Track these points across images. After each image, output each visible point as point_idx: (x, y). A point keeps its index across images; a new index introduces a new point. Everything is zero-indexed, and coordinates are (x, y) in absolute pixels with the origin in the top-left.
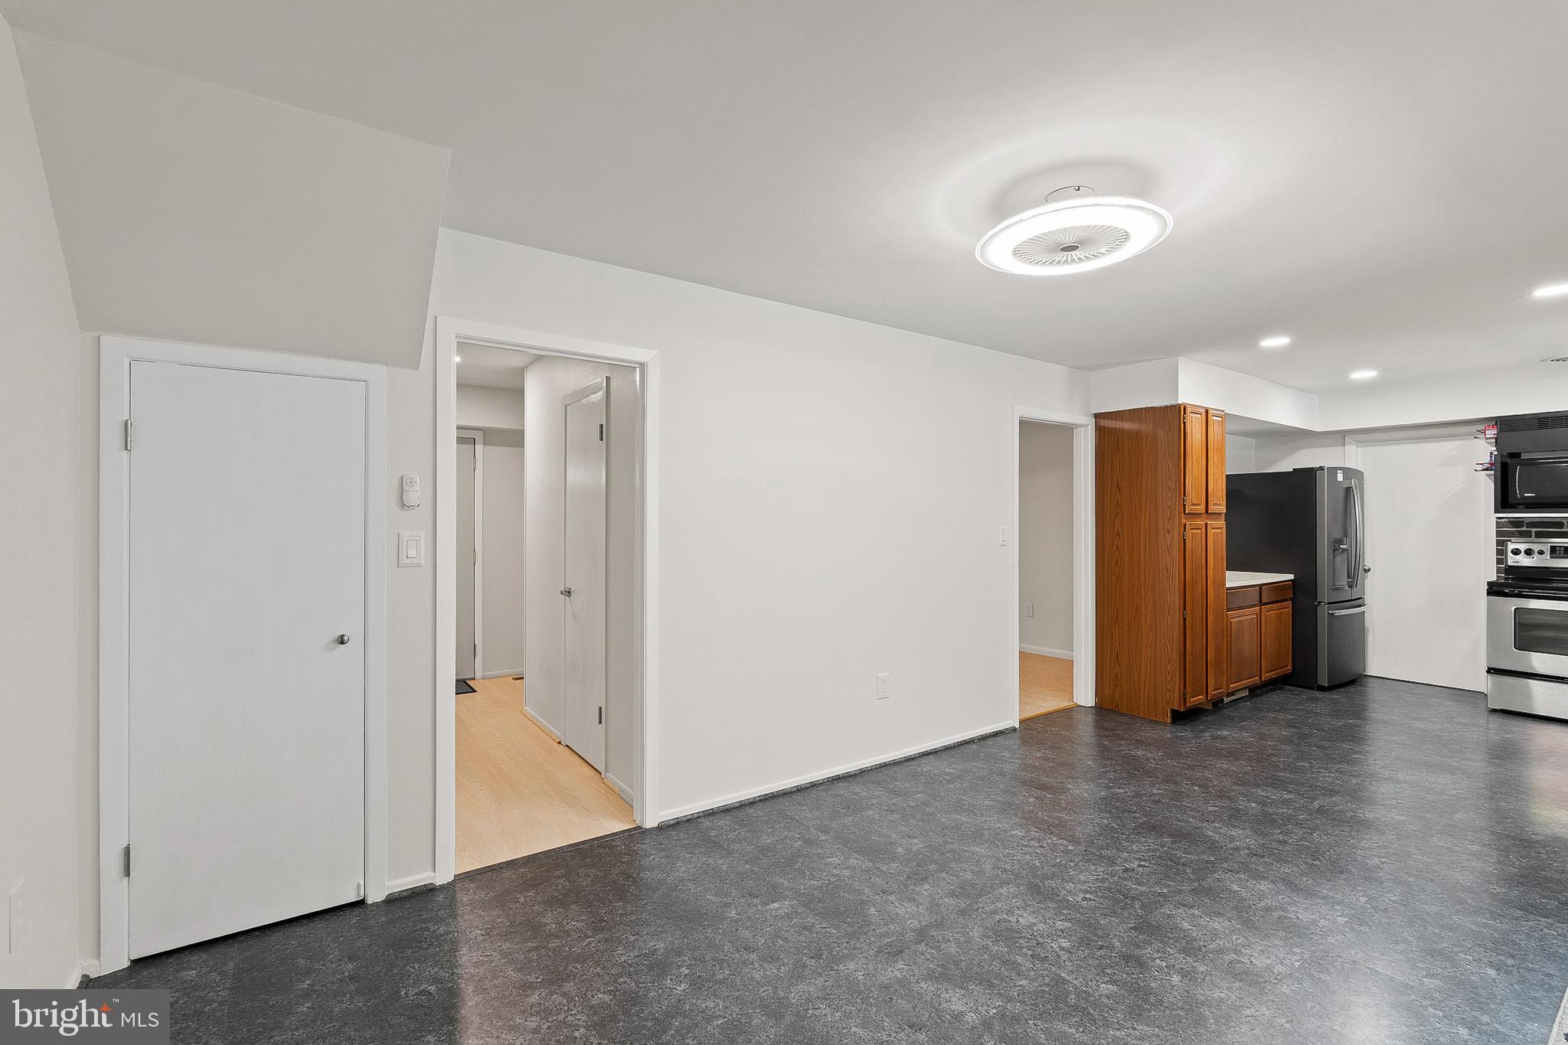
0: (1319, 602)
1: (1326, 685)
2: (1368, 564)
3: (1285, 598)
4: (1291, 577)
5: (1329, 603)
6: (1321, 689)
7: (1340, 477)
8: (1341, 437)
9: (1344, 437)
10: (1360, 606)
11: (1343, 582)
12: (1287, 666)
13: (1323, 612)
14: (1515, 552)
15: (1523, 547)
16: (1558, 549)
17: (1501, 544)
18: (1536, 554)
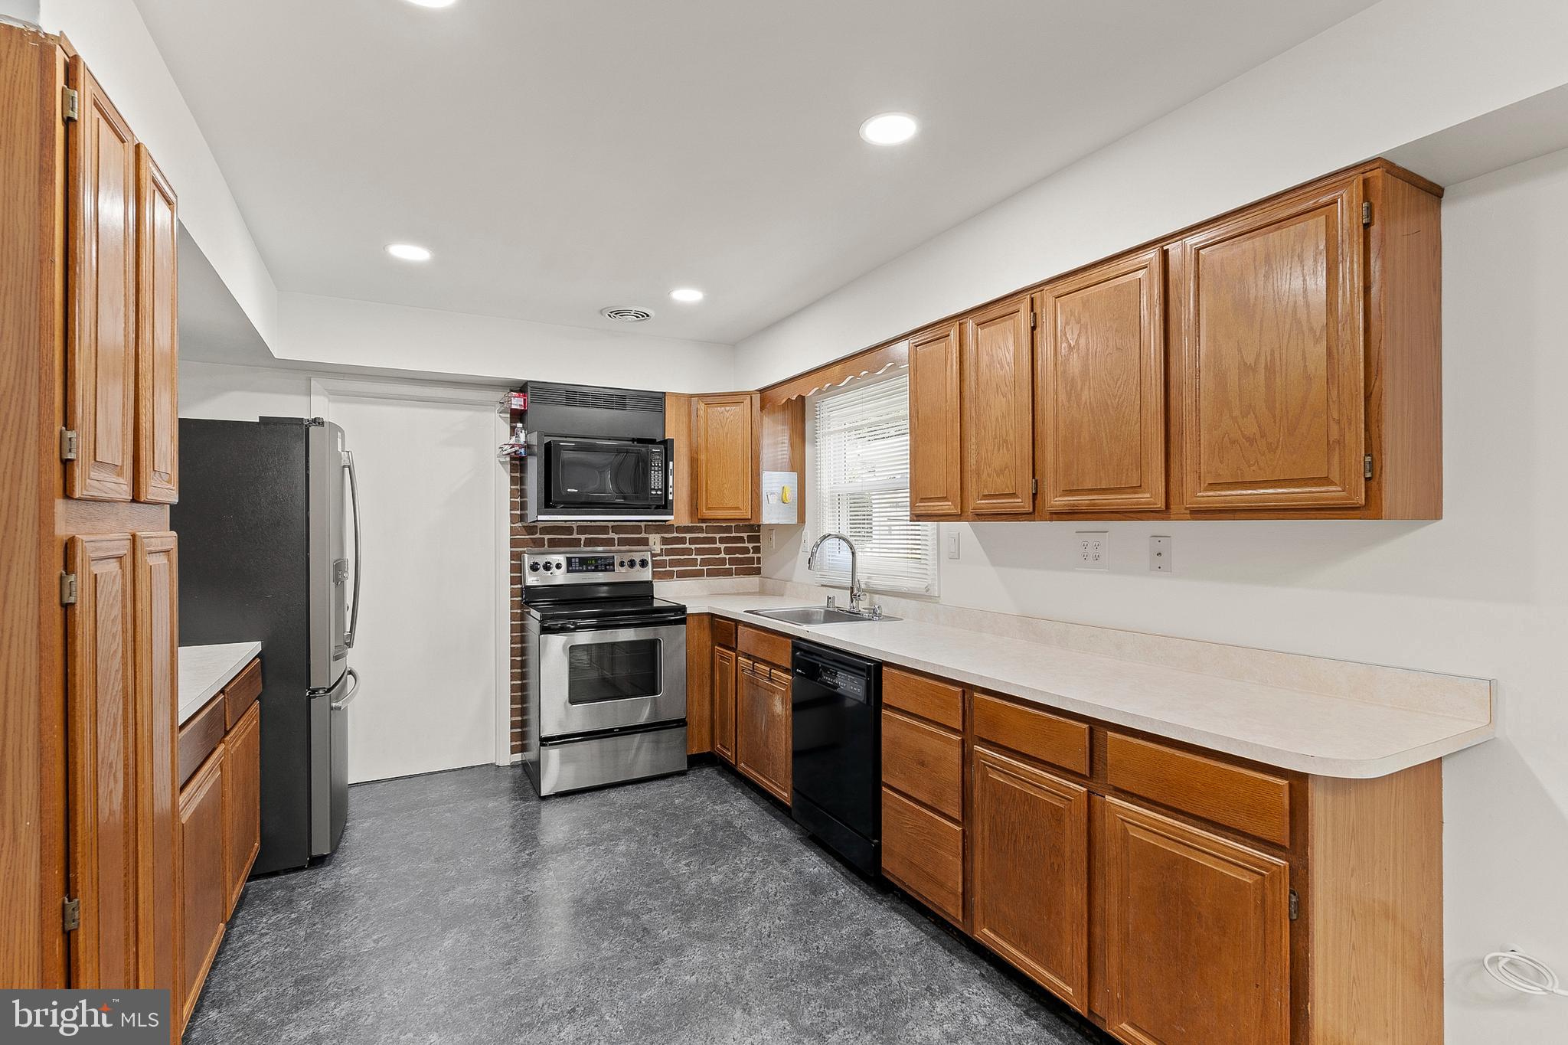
1: (329, 853)
4: (259, 647)
9: (309, 378)
14: (534, 568)
15: (542, 560)
16: (573, 560)
17: (516, 556)
18: (554, 569)
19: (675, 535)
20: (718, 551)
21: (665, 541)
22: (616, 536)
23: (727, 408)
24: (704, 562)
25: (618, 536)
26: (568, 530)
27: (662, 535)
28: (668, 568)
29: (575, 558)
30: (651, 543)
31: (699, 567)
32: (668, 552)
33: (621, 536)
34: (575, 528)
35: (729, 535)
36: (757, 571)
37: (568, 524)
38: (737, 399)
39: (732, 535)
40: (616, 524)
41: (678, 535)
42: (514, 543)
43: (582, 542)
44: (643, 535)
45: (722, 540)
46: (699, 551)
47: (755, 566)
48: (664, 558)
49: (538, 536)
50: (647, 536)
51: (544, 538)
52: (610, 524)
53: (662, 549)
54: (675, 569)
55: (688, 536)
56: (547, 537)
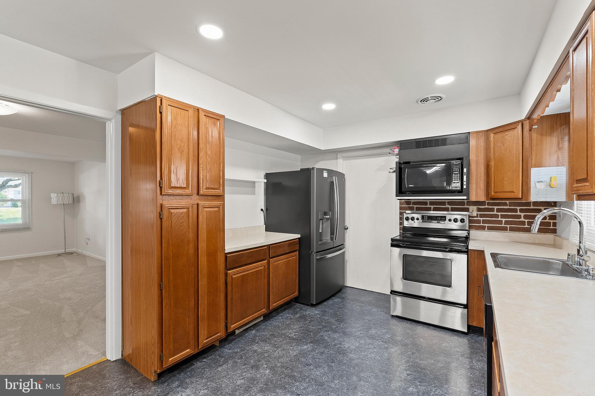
0: (312, 252)
1: (315, 304)
2: (347, 224)
3: (294, 250)
4: (299, 236)
5: (317, 252)
6: (313, 305)
7: (325, 175)
8: (335, 153)
9: (337, 154)
10: (341, 249)
11: (327, 238)
12: (295, 293)
13: (315, 257)
14: (407, 219)
15: (410, 216)
16: (425, 217)
17: (401, 214)
18: (416, 220)
19: (486, 206)
20: (519, 217)
21: (479, 210)
22: (450, 207)
23: (507, 133)
24: (507, 223)
25: (451, 207)
26: (426, 203)
27: (478, 207)
28: (481, 224)
29: (426, 216)
30: (471, 210)
31: (503, 225)
32: (481, 216)
33: (452, 206)
34: (428, 203)
35: (528, 208)
36: (554, 231)
37: (425, 201)
38: (513, 126)
39: (530, 208)
40: (450, 201)
41: (488, 207)
42: (401, 208)
43: (432, 209)
44: (466, 206)
45: (521, 210)
46: (503, 216)
47: (552, 227)
48: (479, 218)
49: (411, 206)
50: (468, 207)
51: (414, 207)
52: (447, 201)
53: (477, 214)
54: (486, 225)
55: (496, 207)
56: (415, 206)
